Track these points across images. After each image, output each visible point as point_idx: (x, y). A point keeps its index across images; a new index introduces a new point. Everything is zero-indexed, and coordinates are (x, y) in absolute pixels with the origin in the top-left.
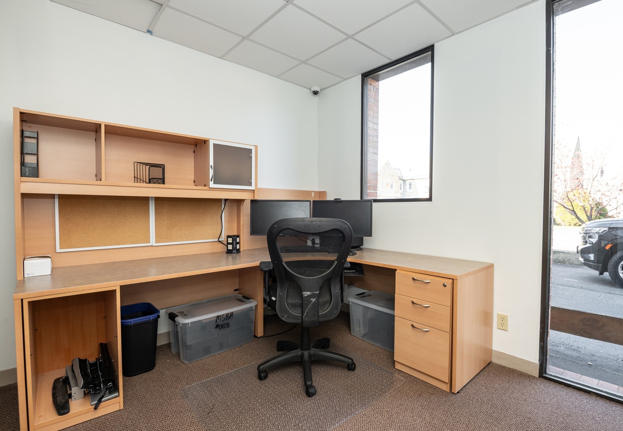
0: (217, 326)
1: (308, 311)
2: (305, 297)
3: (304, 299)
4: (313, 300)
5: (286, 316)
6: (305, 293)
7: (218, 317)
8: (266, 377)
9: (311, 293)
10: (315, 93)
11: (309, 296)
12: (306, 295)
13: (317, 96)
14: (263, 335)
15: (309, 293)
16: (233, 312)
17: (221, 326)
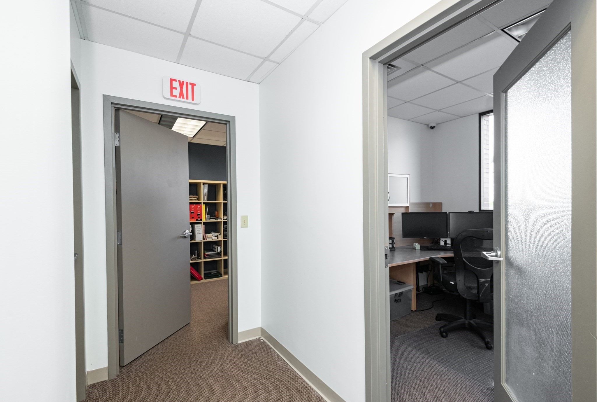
0: (395, 301)
1: (484, 292)
2: (481, 282)
3: (480, 284)
4: (487, 285)
5: (466, 294)
6: (481, 279)
7: (396, 294)
8: (447, 336)
9: (485, 280)
10: (432, 128)
11: (484, 282)
12: (481, 281)
13: (434, 129)
14: (416, 310)
15: (483, 280)
16: (402, 292)
17: (397, 301)
